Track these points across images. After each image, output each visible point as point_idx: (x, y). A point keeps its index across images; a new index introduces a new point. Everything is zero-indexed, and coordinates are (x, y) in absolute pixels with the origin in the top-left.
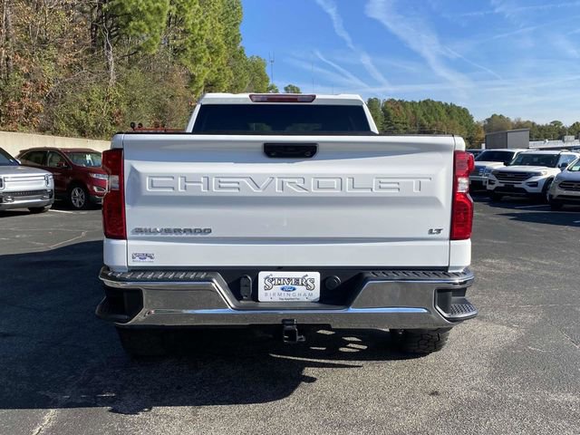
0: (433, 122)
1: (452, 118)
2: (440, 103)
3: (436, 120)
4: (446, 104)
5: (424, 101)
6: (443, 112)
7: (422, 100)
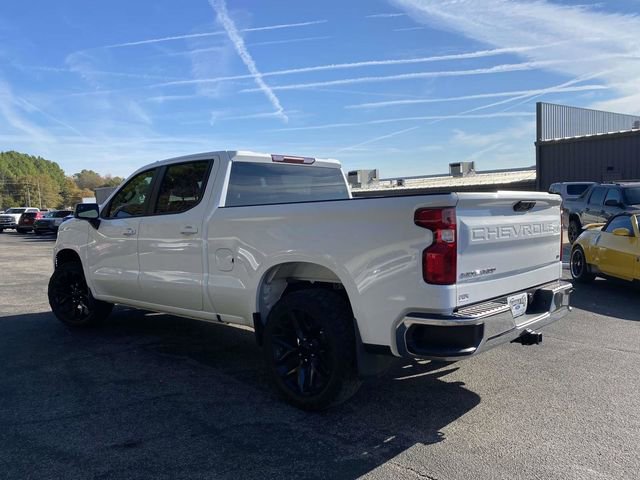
0: (22, 175)
1: (42, 172)
2: (26, 155)
3: (24, 173)
4: (34, 157)
5: (7, 153)
6: (31, 165)
7: (5, 152)
